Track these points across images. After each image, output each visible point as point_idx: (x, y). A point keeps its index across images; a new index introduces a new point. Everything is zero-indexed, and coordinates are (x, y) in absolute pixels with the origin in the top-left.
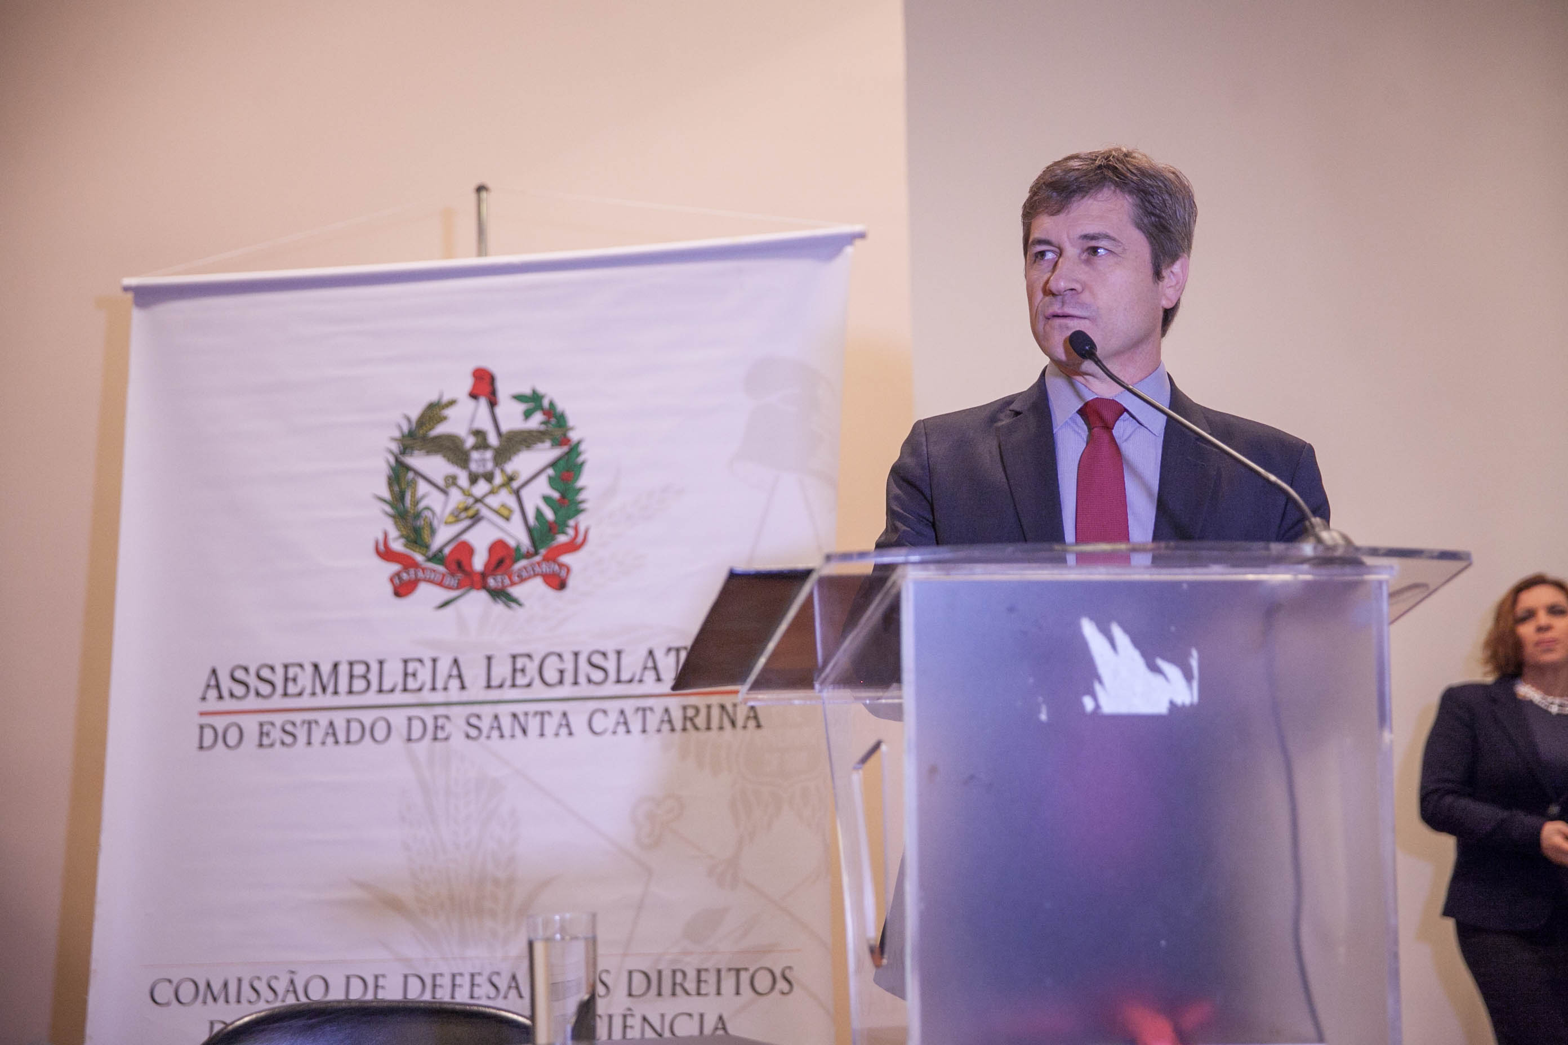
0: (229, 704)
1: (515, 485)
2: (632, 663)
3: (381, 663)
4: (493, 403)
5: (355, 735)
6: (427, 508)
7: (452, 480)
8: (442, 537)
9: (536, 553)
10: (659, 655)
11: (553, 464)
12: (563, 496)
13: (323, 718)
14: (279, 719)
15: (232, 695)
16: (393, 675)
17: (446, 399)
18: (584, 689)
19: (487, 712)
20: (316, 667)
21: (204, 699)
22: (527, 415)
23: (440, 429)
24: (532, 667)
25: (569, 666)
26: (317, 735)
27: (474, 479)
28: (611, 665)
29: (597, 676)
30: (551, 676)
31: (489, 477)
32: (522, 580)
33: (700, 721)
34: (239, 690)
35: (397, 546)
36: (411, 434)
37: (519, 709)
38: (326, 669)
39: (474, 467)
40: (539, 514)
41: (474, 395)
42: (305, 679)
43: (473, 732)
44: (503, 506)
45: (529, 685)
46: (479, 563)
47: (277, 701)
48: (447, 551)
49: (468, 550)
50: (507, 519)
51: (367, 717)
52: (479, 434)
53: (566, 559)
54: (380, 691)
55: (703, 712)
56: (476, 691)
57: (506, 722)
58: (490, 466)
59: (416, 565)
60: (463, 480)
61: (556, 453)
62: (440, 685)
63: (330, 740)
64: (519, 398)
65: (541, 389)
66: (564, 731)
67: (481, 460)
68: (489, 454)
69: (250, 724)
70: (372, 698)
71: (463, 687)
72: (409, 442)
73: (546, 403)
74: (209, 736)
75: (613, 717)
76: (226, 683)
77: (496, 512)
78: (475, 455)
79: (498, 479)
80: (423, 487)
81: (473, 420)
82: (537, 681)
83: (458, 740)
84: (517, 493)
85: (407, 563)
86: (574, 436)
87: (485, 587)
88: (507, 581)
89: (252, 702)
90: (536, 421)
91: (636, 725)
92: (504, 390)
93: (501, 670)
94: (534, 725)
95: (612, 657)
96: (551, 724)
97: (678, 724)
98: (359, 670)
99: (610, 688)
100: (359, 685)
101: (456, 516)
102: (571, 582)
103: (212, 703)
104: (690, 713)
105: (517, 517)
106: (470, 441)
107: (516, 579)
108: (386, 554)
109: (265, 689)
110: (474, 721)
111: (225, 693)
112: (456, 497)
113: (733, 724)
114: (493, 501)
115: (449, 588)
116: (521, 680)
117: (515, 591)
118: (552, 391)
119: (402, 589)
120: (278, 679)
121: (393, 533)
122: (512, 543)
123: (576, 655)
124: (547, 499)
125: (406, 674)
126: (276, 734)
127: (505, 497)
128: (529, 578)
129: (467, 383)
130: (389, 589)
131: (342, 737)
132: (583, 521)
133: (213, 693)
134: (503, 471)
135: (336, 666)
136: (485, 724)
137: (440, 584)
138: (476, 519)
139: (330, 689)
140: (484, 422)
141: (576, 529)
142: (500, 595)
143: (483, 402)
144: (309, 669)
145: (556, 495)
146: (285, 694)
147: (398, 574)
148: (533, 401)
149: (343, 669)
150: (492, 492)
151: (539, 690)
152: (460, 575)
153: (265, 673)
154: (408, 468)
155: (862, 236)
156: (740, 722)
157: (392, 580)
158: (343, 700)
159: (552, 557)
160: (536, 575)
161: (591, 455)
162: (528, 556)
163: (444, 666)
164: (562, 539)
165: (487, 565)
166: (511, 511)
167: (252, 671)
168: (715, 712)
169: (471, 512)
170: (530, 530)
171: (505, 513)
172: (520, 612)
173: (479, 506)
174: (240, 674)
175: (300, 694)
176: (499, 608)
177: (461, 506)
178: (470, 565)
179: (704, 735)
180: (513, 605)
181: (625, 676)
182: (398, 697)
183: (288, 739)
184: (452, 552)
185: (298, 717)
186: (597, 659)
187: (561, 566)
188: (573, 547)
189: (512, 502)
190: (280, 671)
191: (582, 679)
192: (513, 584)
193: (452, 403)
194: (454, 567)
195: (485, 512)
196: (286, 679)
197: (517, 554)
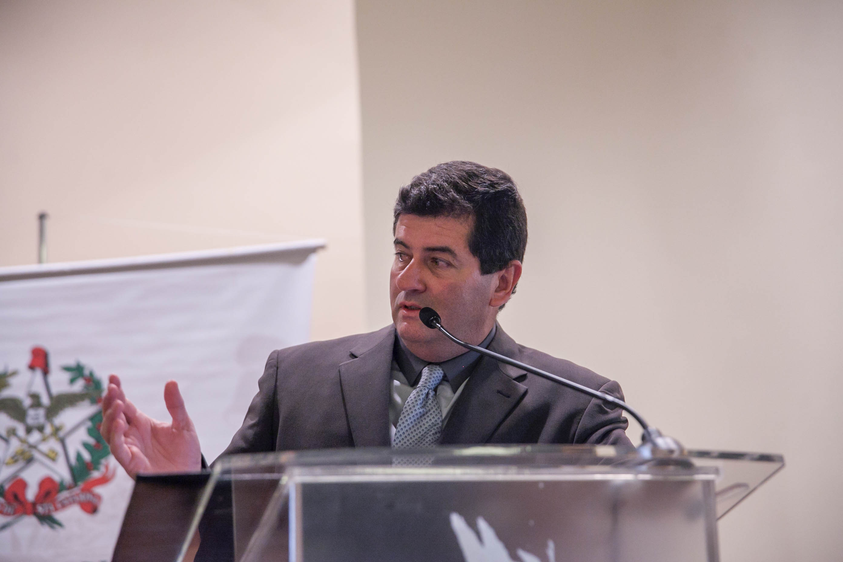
1: (61, 434)
4: (46, 372)
7: (12, 432)
8: (3, 475)
9: (76, 486)
11: (92, 418)
12: (99, 443)
17: (11, 368)
22: (72, 381)
23: (5, 393)
27: (29, 430)
31: (41, 429)
32: (64, 507)
39: (30, 421)
40: (79, 457)
41: (32, 367)
44: (53, 451)
46: (31, 494)
48: (6, 486)
49: (22, 485)
50: (54, 460)
52: (35, 398)
53: (99, 490)
58: (42, 420)
60: (21, 431)
61: (93, 409)
64: (67, 369)
65: (83, 362)
67: (36, 416)
73: (87, 372)
77: (47, 456)
78: (31, 413)
79: (48, 430)
81: (31, 384)
84: (62, 441)
87: (35, 513)
88: (52, 508)
90: (79, 386)
92: (55, 363)
101: (15, 459)
102: (101, 508)
105: (61, 459)
106: (27, 402)
107: (59, 505)
112: (15, 445)
114: (44, 447)
115: (7, 514)
117: (59, 516)
118: (92, 364)
122: (57, 478)
124: (86, 445)
127: (54, 444)
128: (70, 505)
129: (26, 358)
134: (52, 425)
138: (30, 460)
140: (39, 387)
141: (107, 467)
142: (46, 518)
143: (39, 372)
145: (91, 441)
148: (77, 371)
150: (44, 440)
152: (15, 504)
159: (87, 489)
160: (75, 503)
162: (69, 488)
164: (96, 474)
165: (37, 497)
166: (56, 454)
169: (26, 456)
170: (72, 469)
171: (52, 455)
172: (61, 532)
176: (45, 530)
177: (19, 451)
178: (24, 494)
180: (56, 526)
184: (10, 488)
187: (94, 495)
188: (104, 480)
189: (58, 447)
192: (56, 509)
193: (14, 373)
194: (11, 498)
195: (37, 455)
197: (61, 487)
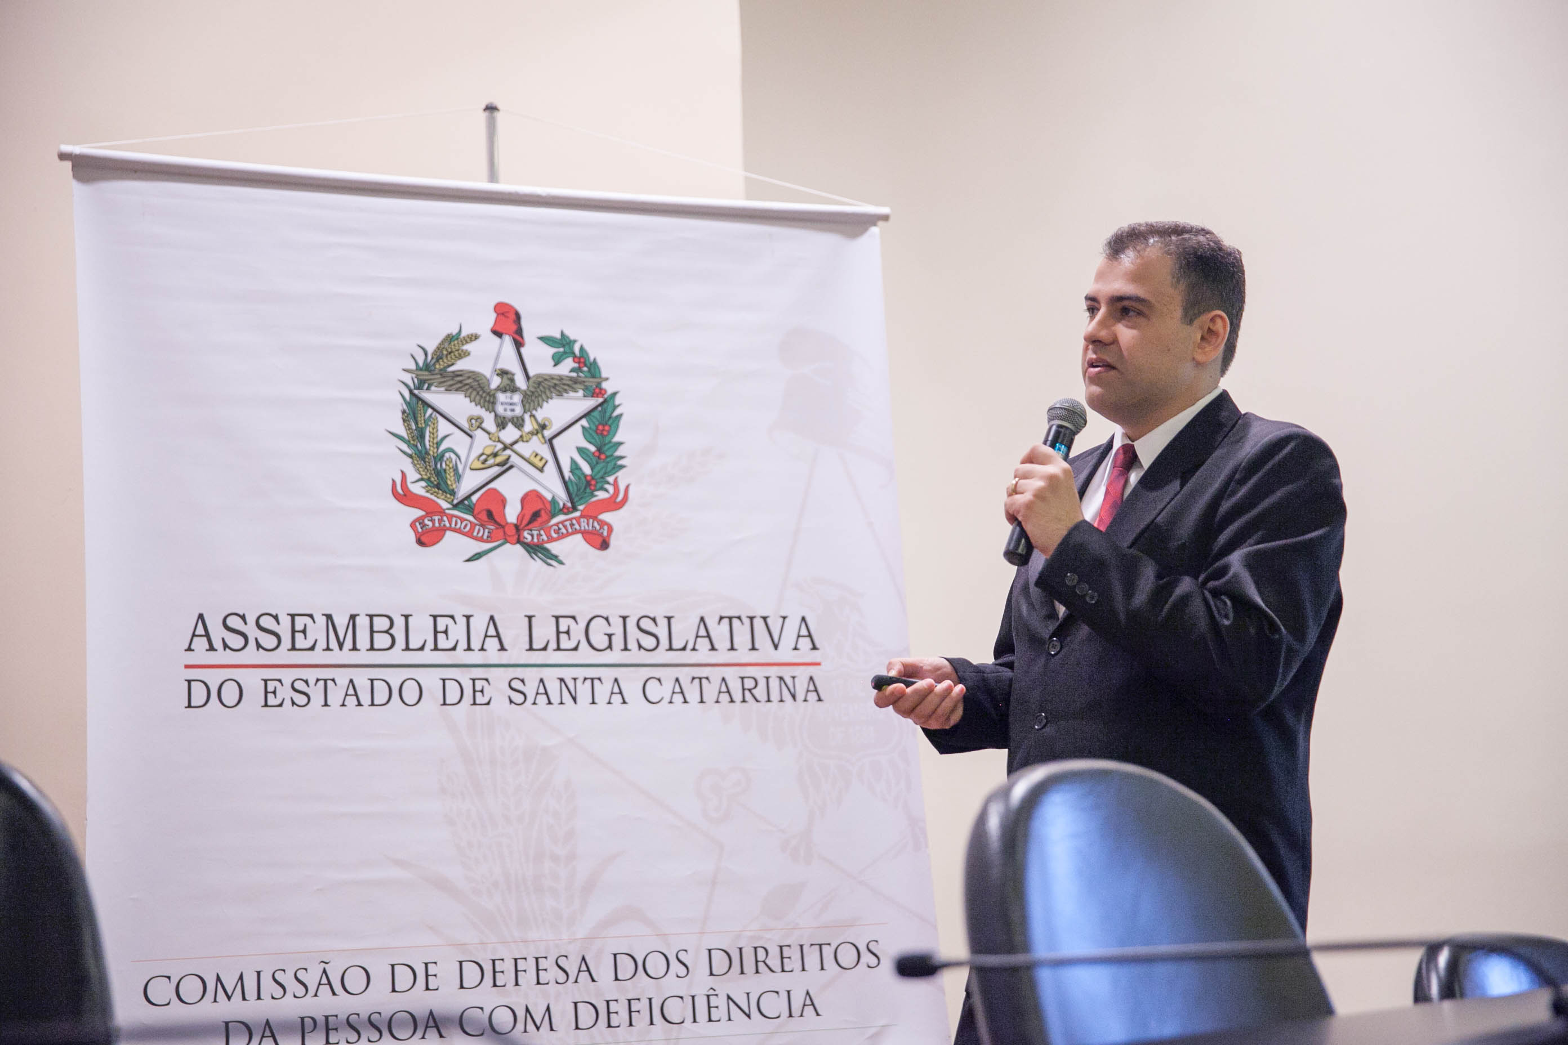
0: (222, 657)
1: (548, 433)
2: (684, 630)
3: (407, 617)
4: (519, 344)
5: (381, 697)
6: (450, 450)
7: (478, 422)
8: (469, 482)
9: (574, 509)
10: (712, 623)
11: (587, 416)
12: (599, 450)
13: (342, 677)
14: (288, 676)
15: (226, 646)
16: (421, 631)
17: (466, 332)
18: (635, 656)
19: (532, 676)
20: (329, 617)
21: (189, 649)
22: (557, 360)
23: (460, 365)
24: (578, 632)
25: (617, 629)
26: (336, 695)
27: (501, 424)
28: (662, 632)
29: (649, 642)
30: (599, 640)
31: (519, 423)
32: (561, 537)
33: (760, 692)
34: (236, 641)
35: (418, 489)
36: (427, 367)
37: (567, 674)
38: (341, 621)
39: (500, 409)
40: (575, 467)
42: (317, 631)
43: (518, 698)
44: (536, 455)
45: (576, 649)
46: (512, 513)
47: (284, 655)
48: (475, 498)
49: (499, 499)
50: (541, 470)
51: (395, 677)
52: (505, 374)
53: (607, 517)
54: (407, 648)
55: (762, 683)
56: (516, 652)
57: (553, 687)
58: (519, 410)
59: (442, 512)
60: (490, 423)
61: (591, 403)
62: (476, 644)
63: (351, 701)
64: (547, 340)
65: (571, 334)
66: (617, 699)
67: (509, 404)
68: (517, 398)
69: (252, 681)
70: (397, 655)
71: (502, 648)
72: (425, 375)
73: (576, 348)
74: (199, 694)
75: (668, 685)
76: (217, 633)
77: (528, 461)
79: (529, 426)
80: (444, 427)
81: (498, 358)
82: (584, 643)
83: (500, 705)
84: (550, 441)
85: (432, 510)
86: (609, 387)
87: (519, 541)
88: (544, 536)
89: (251, 655)
91: (693, 695)
92: (530, 331)
93: (544, 632)
94: (583, 691)
95: (663, 623)
96: (603, 691)
97: (737, 696)
98: (381, 624)
99: (662, 656)
100: (382, 641)
101: (484, 461)
102: (613, 541)
103: (200, 653)
104: (749, 684)
105: (551, 467)
106: (495, 382)
107: (554, 535)
108: (404, 496)
109: (269, 641)
110: (517, 684)
111: (218, 644)
112: (482, 442)
113: (794, 697)
114: (524, 449)
115: (481, 539)
116: (565, 643)
117: (554, 547)
118: (583, 337)
119: (426, 538)
120: (284, 629)
121: (412, 475)
122: (547, 495)
123: (624, 618)
125: (436, 632)
126: (285, 693)
127: (536, 446)
128: (568, 534)
129: (489, 318)
130: (412, 536)
131: (365, 698)
132: (623, 478)
133: (201, 644)
134: (532, 416)
135: (353, 617)
136: (530, 690)
137: (469, 535)
138: (506, 466)
139: (348, 644)
140: (509, 361)
141: (616, 484)
142: (535, 549)
143: (507, 340)
144: (321, 621)
145: (591, 449)
146: (293, 648)
147: (420, 520)
148: (562, 346)
149: (362, 622)
150: (522, 439)
151: (584, 654)
152: (492, 527)
153: (267, 622)
154: (427, 405)
155: (885, 218)
156: (800, 695)
157: (413, 525)
158: (363, 656)
159: (592, 515)
160: (575, 532)
161: (626, 407)
162: (565, 510)
163: (479, 625)
164: (601, 495)
165: (521, 517)
166: (544, 462)
167: (251, 620)
168: (774, 683)
169: (499, 459)
170: (566, 483)
171: (539, 463)
172: (560, 570)
173: (508, 452)
174: (234, 622)
175: (312, 648)
176: (537, 565)
177: (488, 451)
178: (502, 515)
179: (764, 706)
180: (553, 562)
181: (677, 644)
182: (428, 656)
183: (301, 699)
184: (481, 501)
185: (311, 675)
186: (646, 624)
187: (602, 523)
188: (615, 504)
189: (545, 452)
190: (285, 621)
191: (632, 645)
192: (551, 540)
193: (473, 338)
194: (484, 516)
196: (294, 631)
197: (553, 508)
